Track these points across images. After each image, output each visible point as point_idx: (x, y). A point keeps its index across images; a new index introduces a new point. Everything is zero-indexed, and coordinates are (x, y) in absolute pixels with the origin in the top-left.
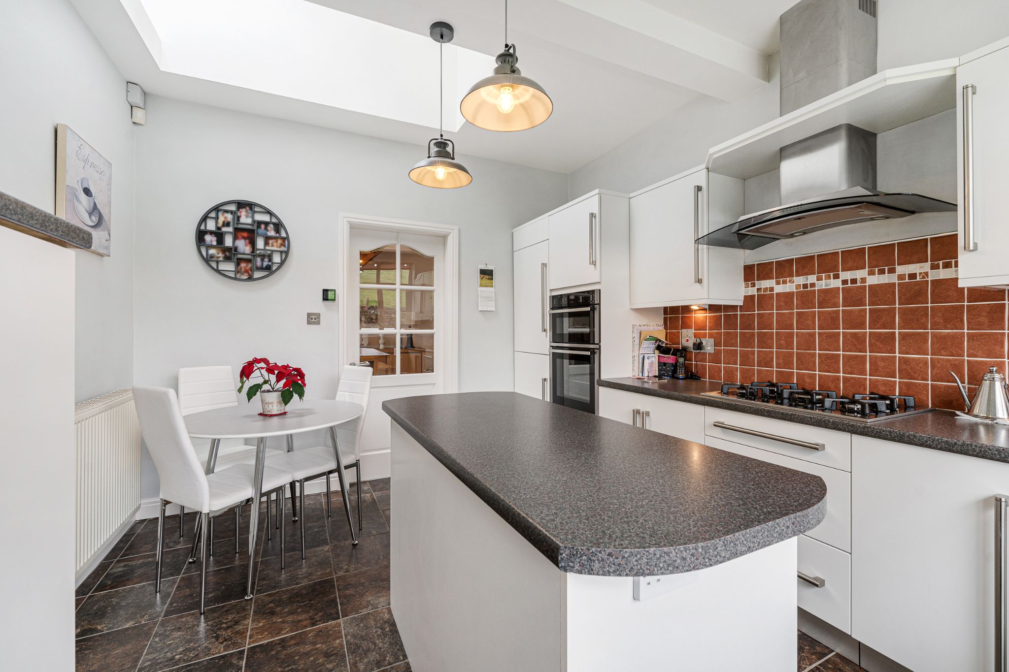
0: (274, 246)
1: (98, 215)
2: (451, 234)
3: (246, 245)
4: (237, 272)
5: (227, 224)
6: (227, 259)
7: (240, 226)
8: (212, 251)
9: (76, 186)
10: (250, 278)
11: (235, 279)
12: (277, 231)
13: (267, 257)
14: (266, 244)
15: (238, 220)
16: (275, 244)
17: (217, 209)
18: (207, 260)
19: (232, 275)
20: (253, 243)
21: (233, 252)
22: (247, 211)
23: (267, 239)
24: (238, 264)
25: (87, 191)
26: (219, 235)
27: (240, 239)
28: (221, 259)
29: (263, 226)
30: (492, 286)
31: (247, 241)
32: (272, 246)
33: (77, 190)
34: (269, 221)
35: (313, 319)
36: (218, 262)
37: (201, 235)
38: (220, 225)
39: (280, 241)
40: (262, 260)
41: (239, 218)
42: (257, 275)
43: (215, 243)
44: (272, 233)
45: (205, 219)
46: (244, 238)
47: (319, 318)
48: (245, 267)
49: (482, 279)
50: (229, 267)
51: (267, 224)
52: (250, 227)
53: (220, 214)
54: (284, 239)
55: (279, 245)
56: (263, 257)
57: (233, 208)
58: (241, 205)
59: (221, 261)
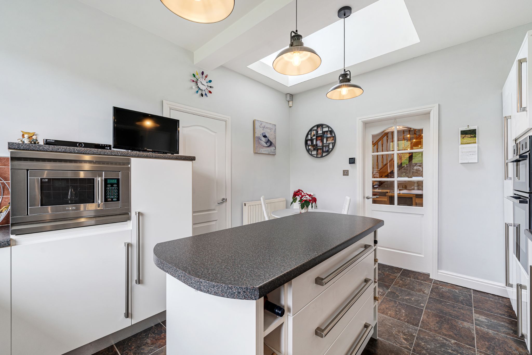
0: (330, 141)
1: (270, 143)
2: (432, 111)
3: (320, 143)
4: (317, 154)
5: (314, 136)
6: (314, 150)
7: (318, 135)
8: (310, 147)
9: (260, 136)
10: (322, 156)
11: (317, 157)
12: (331, 134)
13: (327, 146)
14: (327, 141)
15: (318, 133)
16: (330, 140)
17: (311, 130)
18: (308, 151)
19: (315, 156)
20: (322, 141)
21: (316, 146)
22: (320, 128)
23: (327, 138)
24: (317, 151)
25: (265, 136)
26: (312, 140)
27: (318, 141)
28: (312, 150)
29: (326, 133)
30: (475, 143)
31: (321, 141)
32: (329, 141)
33: (260, 137)
34: (328, 130)
35: (346, 173)
36: (311, 151)
37: (306, 141)
38: (312, 136)
39: (332, 138)
40: (326, 148)
41: (318, 132)
42: (324, 154)
43: (310, 144)
44: (329, 135)
45: (307, 136)
46: (320, 140)
47: (348, 172)
48: (320, 152)
49: (463, 138)
50: (314, 153)
51: (327, 132)
52: (321, 135)
53: (312, 132)
54: (333, 137)
55: (331, 140)
56: (326, 146)
57: (315, 128)
58: (318, 126)
59: (313, 151)
